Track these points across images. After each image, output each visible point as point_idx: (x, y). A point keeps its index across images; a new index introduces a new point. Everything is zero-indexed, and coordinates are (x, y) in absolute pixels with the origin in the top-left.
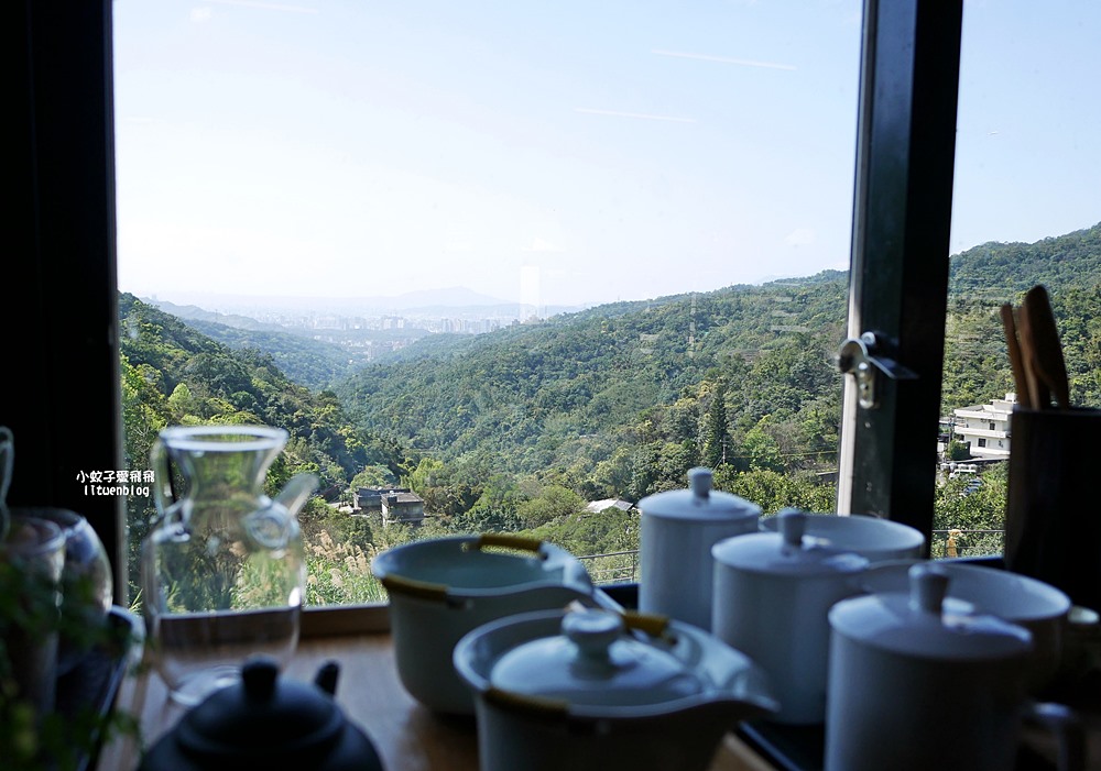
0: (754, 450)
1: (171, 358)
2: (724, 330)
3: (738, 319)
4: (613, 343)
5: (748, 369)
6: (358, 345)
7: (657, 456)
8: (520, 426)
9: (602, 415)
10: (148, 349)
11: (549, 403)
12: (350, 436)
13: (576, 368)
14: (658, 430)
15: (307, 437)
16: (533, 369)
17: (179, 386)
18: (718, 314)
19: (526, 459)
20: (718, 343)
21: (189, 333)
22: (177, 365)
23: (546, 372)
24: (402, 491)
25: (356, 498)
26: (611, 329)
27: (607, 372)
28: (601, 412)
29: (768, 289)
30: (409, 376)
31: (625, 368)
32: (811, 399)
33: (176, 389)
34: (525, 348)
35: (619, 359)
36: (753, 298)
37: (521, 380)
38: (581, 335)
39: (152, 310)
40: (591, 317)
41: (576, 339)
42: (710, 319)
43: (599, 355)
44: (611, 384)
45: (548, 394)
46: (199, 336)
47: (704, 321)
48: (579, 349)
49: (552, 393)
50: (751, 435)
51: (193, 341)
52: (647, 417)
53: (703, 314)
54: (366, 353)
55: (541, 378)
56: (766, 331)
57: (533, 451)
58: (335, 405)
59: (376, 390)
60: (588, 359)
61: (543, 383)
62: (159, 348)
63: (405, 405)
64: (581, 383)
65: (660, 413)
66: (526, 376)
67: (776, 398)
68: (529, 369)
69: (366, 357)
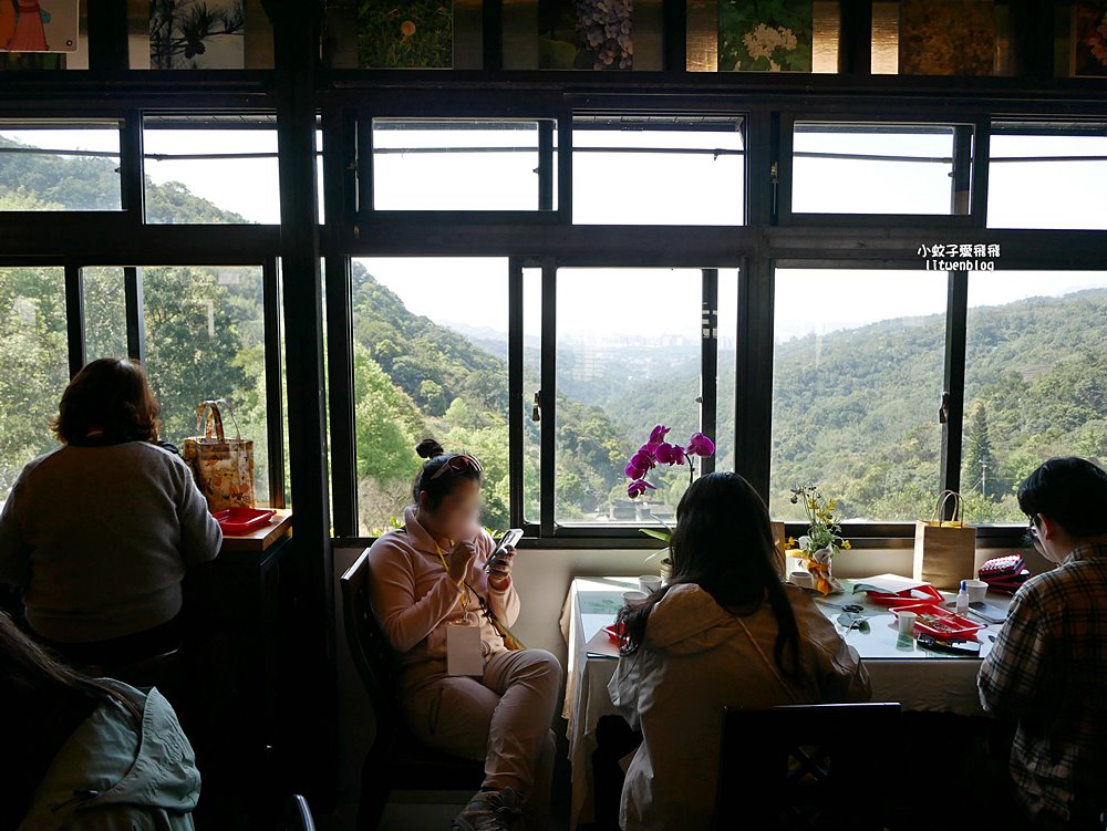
0: (1020, 472)
1: (451, 375)
2: (1015, 345)
3: (1031, 332)
4: (892, 359)
5: (1026, 387)
6: (637, 361)
7: (912, 476)
8: (790, 443)
9: (876, 433)
10: (431, 367)
11: (820, 420)
12: (614, 449)
13: (851, 385)
14: (925, 448)
15: (574, 450)
16: (806, 385)
17: (455, 401)
18: (1008, 328)
19: (793, 475)
20: (1007, 359)
21: (475, 353)
22: (457, 381)
23: (820, 389)
24: (657, 503)
25: (612, 508)
26: (890, 345)
27: (883, 390)
28: (876, 429)
29: (1067, 301)
30: (683, 391)
31: (903, 384)
32: (1099, 418)
33: (452, 404)
34: (799, 364)
35: (897, 376)
36: (1048, 311)
37: (794, 397)
38: (857, 351)
39: (443, 332)
40: (872, 333)
41: (852, 356)
42: (998, 334)
43: (876, 371)
44: (886, 401)
45: (820, 411)
46: (484, 355)
47: (992, 336)
48: (855, 366)
49: (824, 410)
50: (1016, 455)
51: (476, 358)
52: (914, 435)
53: (991, 328)
54: (645, 370)
55: (815, 394)
56: (1062, 345)
57: (800, 468)
58: (602, 419)
59: (651, 405)
60: (864, 375)
61: (817, 400)
62: (444, 366)
63: (678, 421)
64: (855, 400)
65: (927, 431)
66: (799, 393)
67: (1058, 417)
68: (802, 386)
69: (644, 373)
